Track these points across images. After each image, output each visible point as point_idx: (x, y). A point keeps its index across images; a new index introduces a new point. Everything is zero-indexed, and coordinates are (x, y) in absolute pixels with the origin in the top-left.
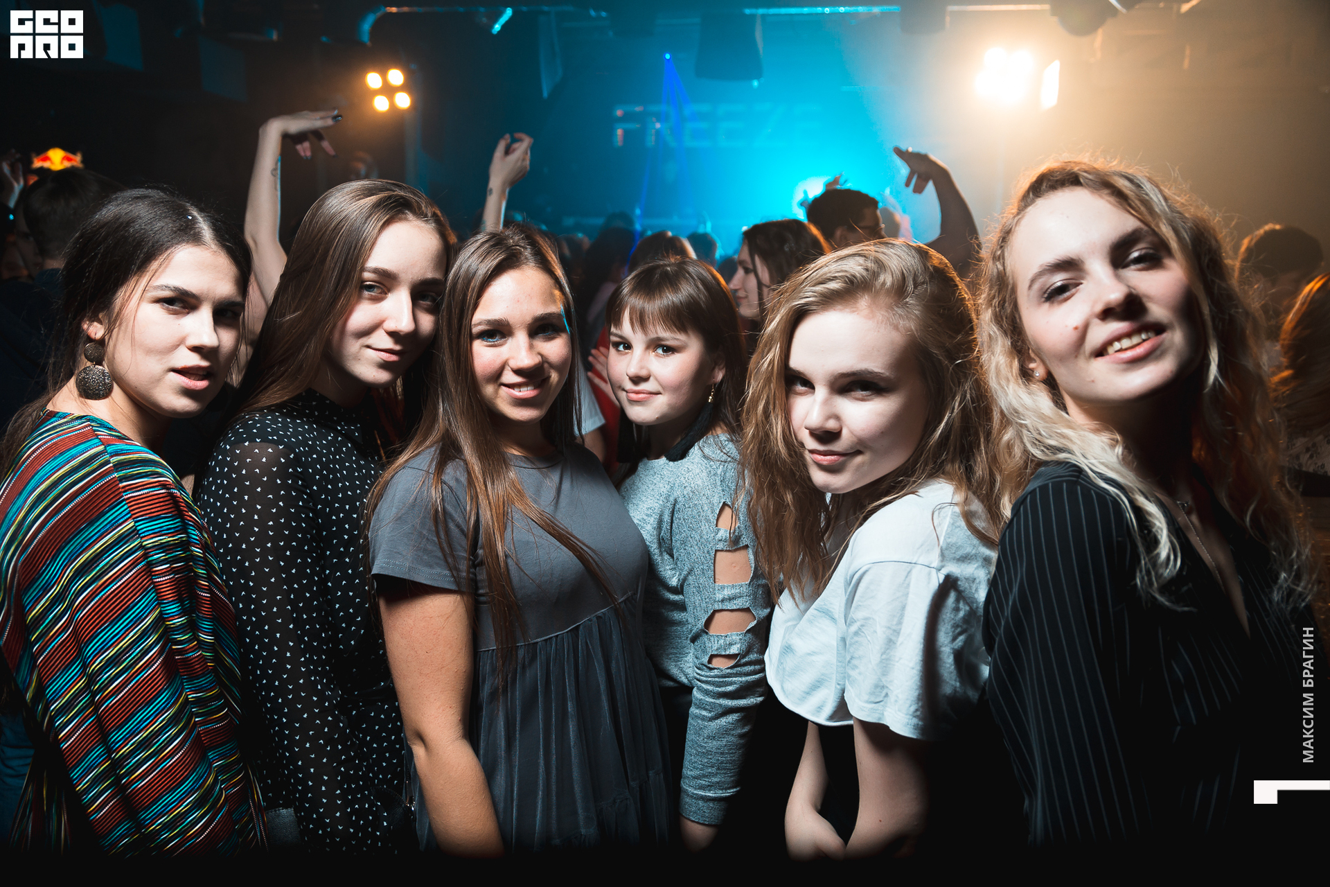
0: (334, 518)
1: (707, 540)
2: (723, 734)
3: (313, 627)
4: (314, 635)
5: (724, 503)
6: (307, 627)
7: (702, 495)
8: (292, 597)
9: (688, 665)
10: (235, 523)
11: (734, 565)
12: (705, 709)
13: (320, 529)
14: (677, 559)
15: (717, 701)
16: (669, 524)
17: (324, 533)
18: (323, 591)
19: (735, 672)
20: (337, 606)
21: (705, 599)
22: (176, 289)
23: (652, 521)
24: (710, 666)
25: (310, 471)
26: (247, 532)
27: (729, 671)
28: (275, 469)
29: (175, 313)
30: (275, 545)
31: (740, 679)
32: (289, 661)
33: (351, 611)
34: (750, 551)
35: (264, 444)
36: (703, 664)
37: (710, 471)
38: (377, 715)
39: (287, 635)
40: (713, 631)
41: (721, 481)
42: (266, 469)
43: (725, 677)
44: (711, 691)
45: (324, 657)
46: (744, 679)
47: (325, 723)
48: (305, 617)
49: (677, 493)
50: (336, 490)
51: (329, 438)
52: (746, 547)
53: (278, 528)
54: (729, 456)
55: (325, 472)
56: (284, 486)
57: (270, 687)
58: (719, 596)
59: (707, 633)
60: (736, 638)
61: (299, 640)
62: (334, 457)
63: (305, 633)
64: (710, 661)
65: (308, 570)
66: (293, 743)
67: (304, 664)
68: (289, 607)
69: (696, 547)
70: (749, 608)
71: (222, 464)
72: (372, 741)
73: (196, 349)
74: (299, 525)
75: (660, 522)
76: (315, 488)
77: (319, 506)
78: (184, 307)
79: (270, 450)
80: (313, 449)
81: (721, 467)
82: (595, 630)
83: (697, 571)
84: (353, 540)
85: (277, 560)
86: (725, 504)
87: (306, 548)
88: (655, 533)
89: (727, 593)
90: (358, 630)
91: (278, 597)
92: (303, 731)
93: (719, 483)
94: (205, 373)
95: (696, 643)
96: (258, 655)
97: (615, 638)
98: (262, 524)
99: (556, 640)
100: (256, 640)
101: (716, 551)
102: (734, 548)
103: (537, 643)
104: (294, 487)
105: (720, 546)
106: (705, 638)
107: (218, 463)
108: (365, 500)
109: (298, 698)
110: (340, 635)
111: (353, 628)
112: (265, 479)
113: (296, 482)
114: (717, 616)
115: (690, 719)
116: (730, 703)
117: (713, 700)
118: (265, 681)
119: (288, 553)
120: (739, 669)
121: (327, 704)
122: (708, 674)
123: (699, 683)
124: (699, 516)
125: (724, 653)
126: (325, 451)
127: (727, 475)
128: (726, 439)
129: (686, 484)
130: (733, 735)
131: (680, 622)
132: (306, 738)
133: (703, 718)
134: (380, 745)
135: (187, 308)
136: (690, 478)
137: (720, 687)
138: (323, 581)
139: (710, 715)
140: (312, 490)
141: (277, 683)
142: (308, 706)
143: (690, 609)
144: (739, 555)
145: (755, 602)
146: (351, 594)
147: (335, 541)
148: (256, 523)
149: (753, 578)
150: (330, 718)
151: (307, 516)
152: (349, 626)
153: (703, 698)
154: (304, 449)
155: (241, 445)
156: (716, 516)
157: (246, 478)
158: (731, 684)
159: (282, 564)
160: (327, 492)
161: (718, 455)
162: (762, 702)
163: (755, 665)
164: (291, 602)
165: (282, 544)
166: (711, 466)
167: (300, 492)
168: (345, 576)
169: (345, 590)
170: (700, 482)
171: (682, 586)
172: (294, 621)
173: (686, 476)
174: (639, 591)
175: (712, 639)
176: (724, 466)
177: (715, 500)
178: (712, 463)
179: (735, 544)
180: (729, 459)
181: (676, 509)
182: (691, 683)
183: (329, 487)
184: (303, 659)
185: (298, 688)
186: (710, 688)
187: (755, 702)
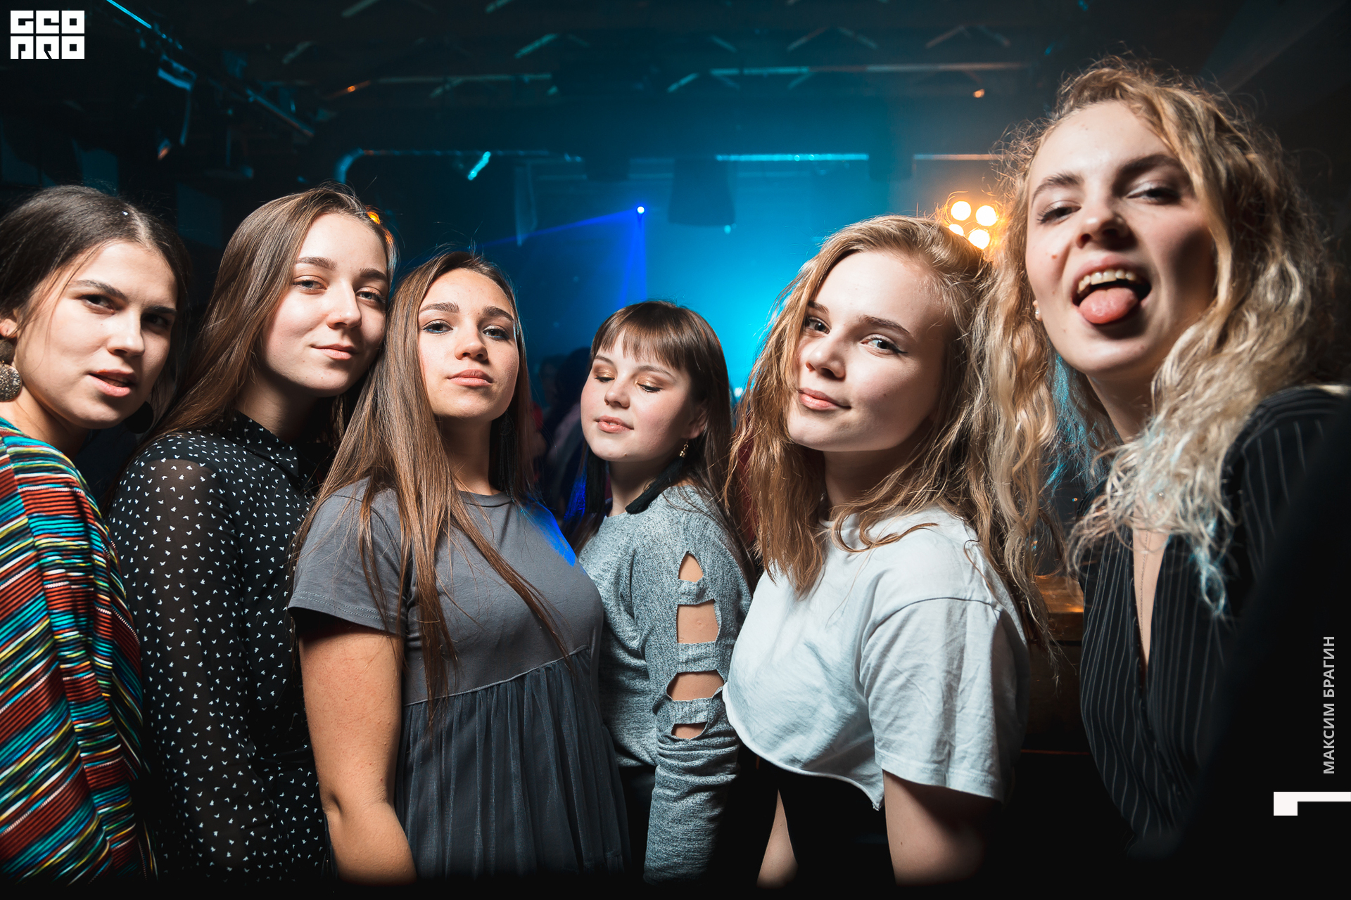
0: (258, 549)
1: (669, 595)
2: (690, 817)
3: (227, 668)
4: (228, 678)
5: (687, 552)
6: (220, 668)
7: (663, 543)
8: (204, 631)
9: (652, 741)
10: (143, 546)
11: (699, 622)
12: (670, 788)
13: (241, 560)
14: (638, 617)
15: (683, 778)
16: (628, 578)
17: (246, 566)
18: (241, 631)
19: (702, 743)
20: (257, 650)
21: (668, 661)
22: (103, 286)
23: (609, 577)
24: (674, 737)
25: (234, 494)
26: (157, 555)
27: (695, 742)
28: (193, 488)
29: (99, 312)
30: (188, 572)
31: (708, 752)
32: (195, 704)
33: (272, 656)
34: (717, 606)
35: (185, 462)
36: (666, 736)
37: (672, 520)
38: (298, 783)
39: (196, 674)
40: (677, 696)
41: (684, 530)
42: (182, 488)
43: (691, 750)
44: (676, 766)
45: (238, 705)
46: (712, 752)
47: (234, 778)
48: (218, 656)
49: (636, 543)
50: (262, 519)
51: (260, 466)
52: (713, 602)
53: (192, 552)
54: (695, 507)
55: (251, 498)
56: (203, 507)
57: (171, 734)
58: (683, 657)
59: (670, 700)
60: (702, 704)
61: (209, 681)
62: (263, 486)
63: (216, 674)
64: (674, 732)
65: (225, 604)
66: (194, 801)
67: (213, 709)
68: (199, 642)
69: (657, 603)
70: (716, 670)
71: (136, 481)
72: (291, 814)
73: (119, 352)
74: (217, 552)
75: (618, 577)
76: (238, 513)
77: (242, 534)
78: (110, 307)
79: (189, 468)
80: (239, 473)
81: (685, 515)
82: (544, 683)
83: (659, 630)
84: (279, 575)
85: (190, 587)
86: (688, 554)
87: (224, 578)
88: (612, 588)
89: (691, 653)
90: (279, 679)
91: (188, 631)
92: (207, 787)
93: (682, 532)
94: (125, 381)
95: (659, 714)
96: (160, 696)
97: (568, 694)
98: (174, 545)
99: (498, 689)
100: (161, 679)
101: (679, 606)
102: (699, 603)
103: (477, 692)
104: (213, 509)
105: (683, 600)
106: (668, 705)
107: (131, 482)
108: (294, 533)
109: (203, 748)
110: (259, 684)
111: (274, 676)
112: (182, 498)
113: (216, 504)
114: (682, 680)
115: (653, 801)
116: (697, 780)
117: (677, 777)
118: (165, 728)
119: (203, 582)
120: (706, 740)
121: (237, 756)
122: (672, 747)
123: (663, 758)
124: (660, 567)
125: (689, 722)
126: (253, 478)
127: (691, 523)
128: (691, 490)
129: (646, 533)
130: (701, 818)
131: (643, 692)
132: (210, 795)
133: (667, 799)
134: (300, 818)
135: (112, 308)
136: (650, 526)
137: (686, 761)
138: (242, 620)
139: (675, 794)
140: (234, 515)
141: (179, 730)
142: (215, 757)
143: (652, 674)
144: (705, 611)
145: (723, 664)
146: (273, 636)
147: (257, 576)
148: (168, 547)
149: (720, 637)
150: (240, 773)
151: (228, 543)
152: (269, 674)
153: (666, 774)
154: (229, 471)
155: (158, 461)
156: (679, 566)
157: (160, 496)
158: (698, 757)
159: (195, 593)
160: (252, 520)
161: (682, 503)
162: (733, 780)
163: (724, 737)
164: (202, 637)
165: (196, 571)
166: (673, 515)
167: (221, 515)
168: (267, 616)
169: (266, 632)
170: (661, 531)
171: (643, 648)
172: (204, 659)
173: (647, 525)
174: (593, 645)
175: (676, 706)
176: (688, 514)
177: (678, 549)
178: (675, 511)
179: (700, 598)
180: (694, 509)
181: (636, 561)
182: (654, 761)
183: (255, 515)
184: (211, 703)
185: (204, 736)
186: (674, 762)
187: (725, 779)
